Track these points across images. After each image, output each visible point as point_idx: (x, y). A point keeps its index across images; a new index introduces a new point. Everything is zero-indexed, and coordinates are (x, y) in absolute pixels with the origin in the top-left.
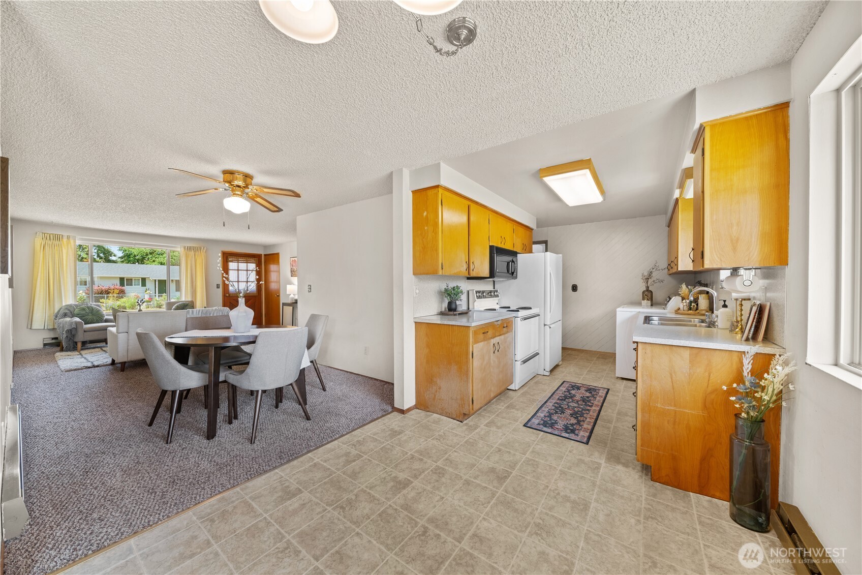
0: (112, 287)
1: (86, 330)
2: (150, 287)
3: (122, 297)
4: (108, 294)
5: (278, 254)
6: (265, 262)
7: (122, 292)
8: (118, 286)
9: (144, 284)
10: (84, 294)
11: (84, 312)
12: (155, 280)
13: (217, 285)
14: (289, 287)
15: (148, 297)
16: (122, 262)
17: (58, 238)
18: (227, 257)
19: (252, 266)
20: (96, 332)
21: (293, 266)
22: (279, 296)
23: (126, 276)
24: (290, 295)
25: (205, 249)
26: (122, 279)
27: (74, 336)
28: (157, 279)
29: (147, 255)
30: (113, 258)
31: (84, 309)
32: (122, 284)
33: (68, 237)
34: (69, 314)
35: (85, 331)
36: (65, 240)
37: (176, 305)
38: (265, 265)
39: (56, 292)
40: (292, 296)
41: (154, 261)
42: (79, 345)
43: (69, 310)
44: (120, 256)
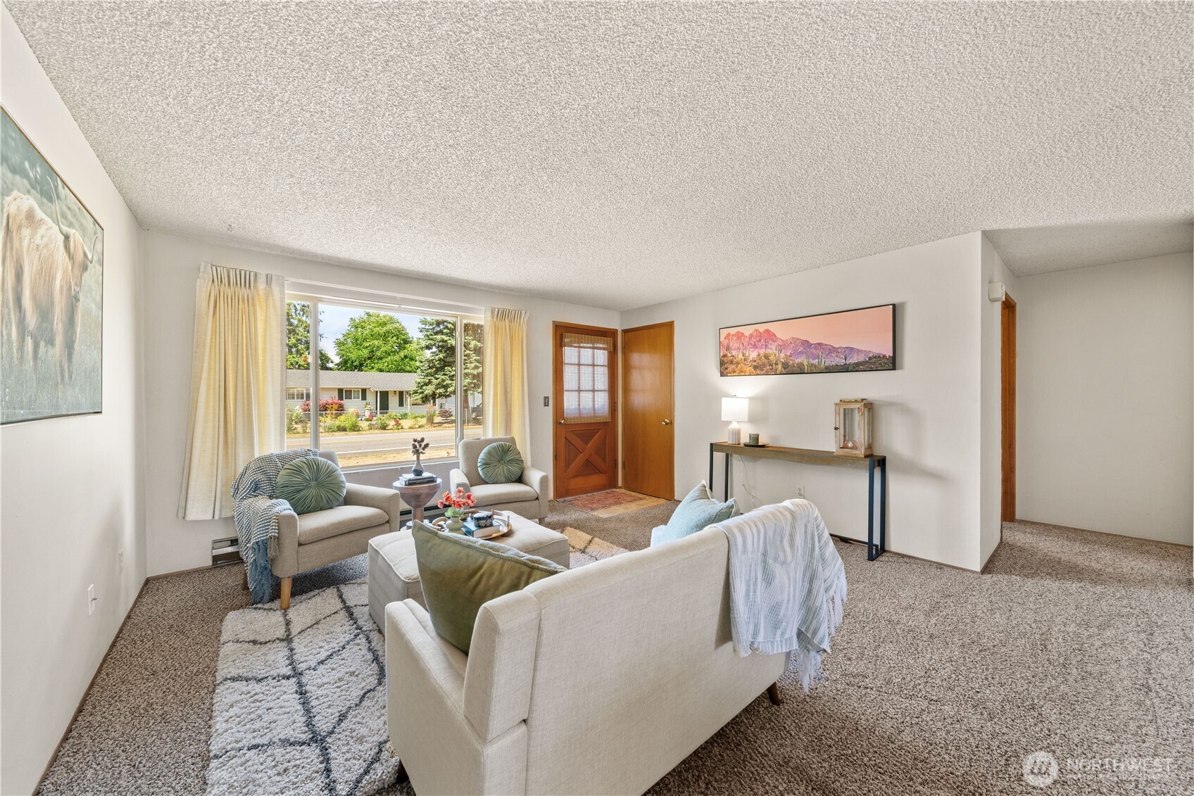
0: (330, 401)
1: (302, 540)
2: (371, 401)
3: (341, 414)
4: (326, 410)
5: (670, 326)
6: (624, 348)
7: (341, 408)
8: (336, 400)
9: (364, 398)
10: (301, 410)
11: (298, 479)
12: (377, 392)
13: (545, 397)
14: (726, 402)
15: (369, 413)
16: (339, 370)
17: (247, 280)
18: (564, 333)
19: (602, 356)
20: (326, 544)
21: (728, 348)
22: (671, 423)
23: (345, 386)
24: (730, 422)
25: (528, 315)
26: (340, 391)
27: (273, 560)
28: (379, 390)
29: (365, 360)
30: (330, 365)
31: (298, 471)
32: (341, 398)
33: (269, 280)
34: (265, 486)
35: (300, 545)
36: (262, 285)
37: (485, 450)
38: (624, 353)
39: (240, 420)
40: (734, 426)
41: (373, 368)
42: (286, 588)
43: (265, 473)
44: (337, 362)
